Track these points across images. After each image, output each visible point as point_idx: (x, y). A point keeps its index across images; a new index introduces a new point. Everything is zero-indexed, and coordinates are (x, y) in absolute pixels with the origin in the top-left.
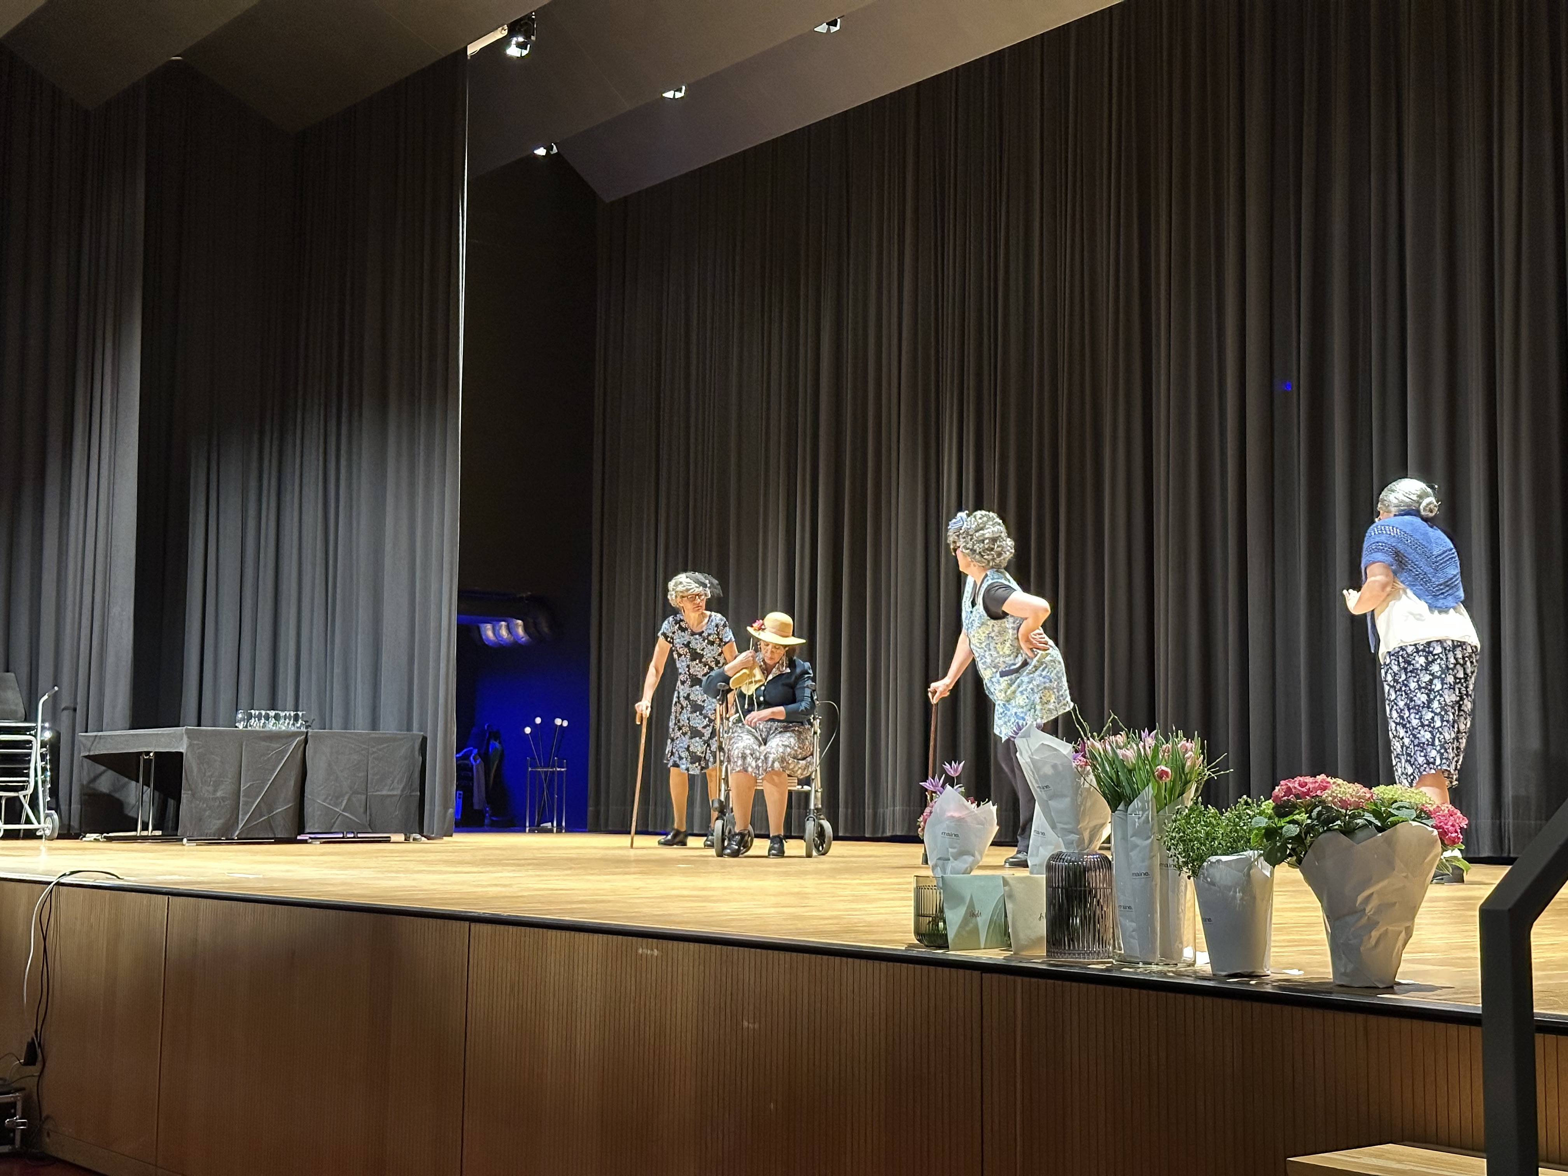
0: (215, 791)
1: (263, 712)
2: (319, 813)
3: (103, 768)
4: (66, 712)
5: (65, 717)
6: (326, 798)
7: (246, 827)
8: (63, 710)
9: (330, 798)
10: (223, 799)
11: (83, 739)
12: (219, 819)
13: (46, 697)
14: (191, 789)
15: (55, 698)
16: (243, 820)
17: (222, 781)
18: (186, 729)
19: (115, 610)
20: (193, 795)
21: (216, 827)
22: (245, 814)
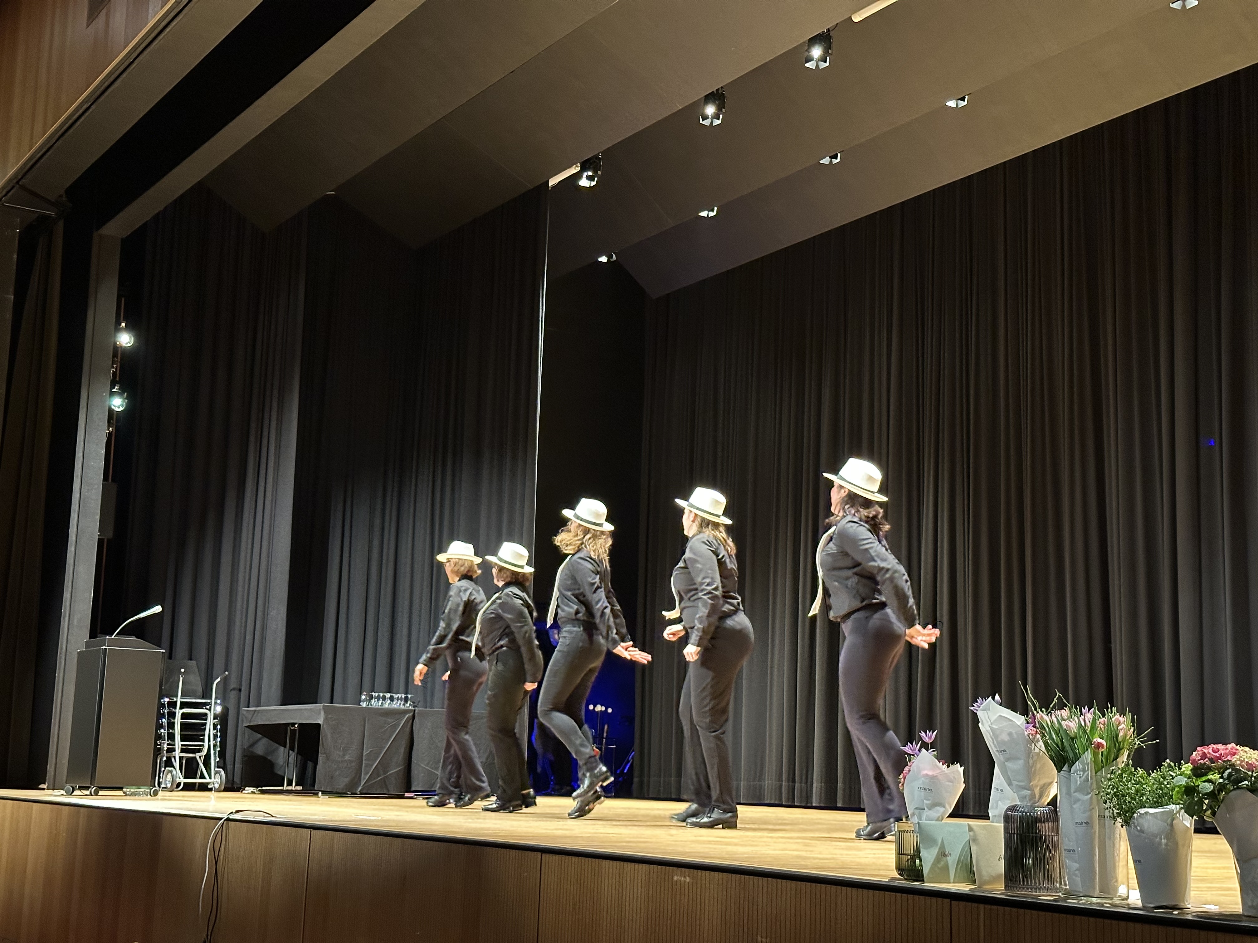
0: (344, 755)
1: (381, 695)
2: (422, 775)
3: (260, 736)
4: (233, 692)
5: (233, 695)
6: (428, 763)
7: (366, 785)
8: (231, 690)
9: (431, 763)
10: (351, 761)
11: (245, 713)
12: (346, 778)
13: (219, 680)
14: (325, 753)
15: (225, 680)
16: (364, 779)
17: (349, 747)
18: (324, 706)
19: (273, 613)
20: (328, 758)
21: (344, 784)
22: (366, 774)
